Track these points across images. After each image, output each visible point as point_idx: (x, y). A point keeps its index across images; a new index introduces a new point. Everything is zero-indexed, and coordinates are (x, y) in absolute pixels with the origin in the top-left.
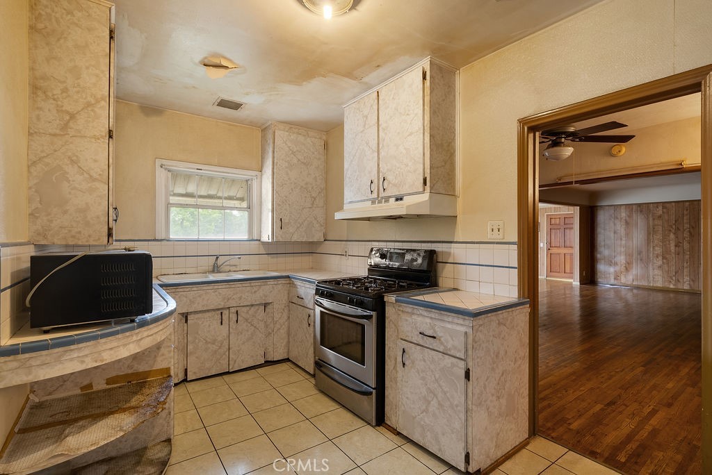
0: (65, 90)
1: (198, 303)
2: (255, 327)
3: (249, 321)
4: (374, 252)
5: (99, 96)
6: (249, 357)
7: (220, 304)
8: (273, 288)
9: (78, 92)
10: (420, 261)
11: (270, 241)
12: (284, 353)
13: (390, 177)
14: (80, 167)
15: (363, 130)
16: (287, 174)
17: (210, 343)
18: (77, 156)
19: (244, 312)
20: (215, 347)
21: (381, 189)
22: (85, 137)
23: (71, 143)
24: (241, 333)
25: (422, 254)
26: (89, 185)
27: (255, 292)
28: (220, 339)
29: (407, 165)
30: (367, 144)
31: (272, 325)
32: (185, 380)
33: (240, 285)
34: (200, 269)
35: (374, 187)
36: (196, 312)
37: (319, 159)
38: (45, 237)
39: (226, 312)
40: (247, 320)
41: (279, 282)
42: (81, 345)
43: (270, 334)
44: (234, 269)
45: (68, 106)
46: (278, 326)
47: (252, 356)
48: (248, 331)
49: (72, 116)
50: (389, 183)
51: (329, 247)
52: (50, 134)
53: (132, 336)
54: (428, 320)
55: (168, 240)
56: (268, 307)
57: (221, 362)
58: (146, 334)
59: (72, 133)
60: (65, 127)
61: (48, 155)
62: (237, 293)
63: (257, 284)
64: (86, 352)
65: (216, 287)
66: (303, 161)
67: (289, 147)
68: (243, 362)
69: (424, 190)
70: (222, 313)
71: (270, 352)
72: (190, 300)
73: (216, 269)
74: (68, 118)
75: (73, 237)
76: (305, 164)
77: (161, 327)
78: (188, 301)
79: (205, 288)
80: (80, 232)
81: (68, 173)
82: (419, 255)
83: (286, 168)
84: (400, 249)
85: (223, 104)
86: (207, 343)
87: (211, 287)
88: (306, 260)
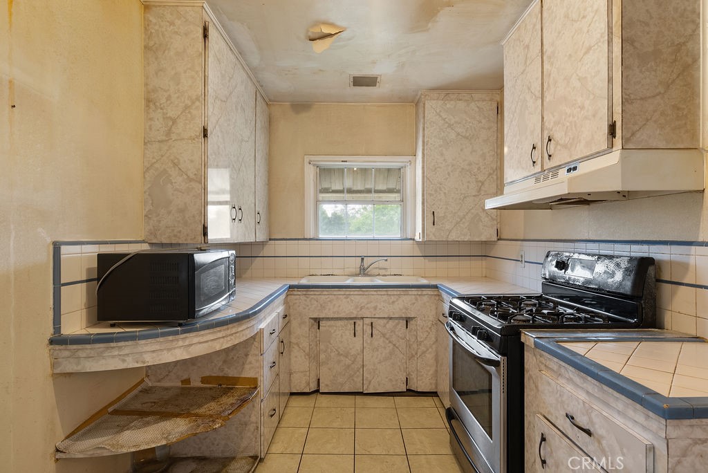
0: (169, 98)
1: (329, 309)
2: (394, 345)
3: (387, 336)
4: (550, 259)
5: (194, 98)
6: (387, 380)
7: (352, 313)
8: (417, 299)
9: (178, 97)
10: (619, 276)
11: (421, 240)
12: (431, 384)
13: (558, 136)
14: (180, 169)
15: (524, 70)
16: (442, 155)
17: (342, 354)
18: (178, 159)
19: (379, 325)
20: (348, 362)
21: (546, 156)
22: (183, 139)
23: (174, 147)
24: (378, 350)
25: (624, 264)
26: (187, 185)
27: (393, 302)
28: (353, 352)
29: (582, 108)
30: (529, 89)
31: (415, 346)
32: (317, 391)
33: (375, 293)
34: (347, 271)
35: (537, 153)
36: (328, 319)
37: (489, 129)
38: (155, 236)
39: (359, 323)
40: (384, 335)
41: (424, 293)
42: (120, 344)
43: (413, 356)
44: (382, 272)
45: (172, 113)
46: (423, 348)
47: (391, 380)
48: (385, 348)
49: (174, 121)
50: (557, 143)
51: (503, 249)
52: (159, 141)
53: (177, 340)
54: (582, 396)
55: (317, 240)
56: (411, 322)
57: (355, 379)
58: (196, 340)
59: (174, 137)
60: (169, 133)
61: (157, 161)
62: (371, 302)
63: (395, 293)
64: (126, 351)
65: (347, 293)
66: (464, 134)
67: (444, 120)
68: (379, 385)
69: (611, 146)
70: (355, 323)
71: (413, 379)
72: (321, 305)
73: (363, 272)
74: (171, 123)
75: (175, 236)
76: (467, 138)
77: (220, 335)
78: (319, 305)
79: (335, 293)
80: (180, 232)
81: (171, 176)
82: (618, 265)
83: (440, 146)
84: (589, 255)
85: (358, 82)
86: (339, 354)
87: (342, 293)
88: (478, 265)
